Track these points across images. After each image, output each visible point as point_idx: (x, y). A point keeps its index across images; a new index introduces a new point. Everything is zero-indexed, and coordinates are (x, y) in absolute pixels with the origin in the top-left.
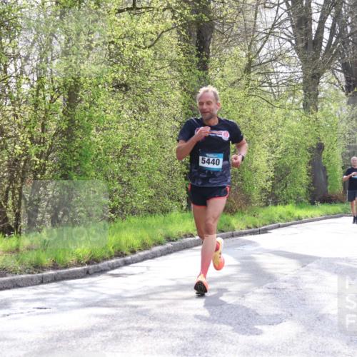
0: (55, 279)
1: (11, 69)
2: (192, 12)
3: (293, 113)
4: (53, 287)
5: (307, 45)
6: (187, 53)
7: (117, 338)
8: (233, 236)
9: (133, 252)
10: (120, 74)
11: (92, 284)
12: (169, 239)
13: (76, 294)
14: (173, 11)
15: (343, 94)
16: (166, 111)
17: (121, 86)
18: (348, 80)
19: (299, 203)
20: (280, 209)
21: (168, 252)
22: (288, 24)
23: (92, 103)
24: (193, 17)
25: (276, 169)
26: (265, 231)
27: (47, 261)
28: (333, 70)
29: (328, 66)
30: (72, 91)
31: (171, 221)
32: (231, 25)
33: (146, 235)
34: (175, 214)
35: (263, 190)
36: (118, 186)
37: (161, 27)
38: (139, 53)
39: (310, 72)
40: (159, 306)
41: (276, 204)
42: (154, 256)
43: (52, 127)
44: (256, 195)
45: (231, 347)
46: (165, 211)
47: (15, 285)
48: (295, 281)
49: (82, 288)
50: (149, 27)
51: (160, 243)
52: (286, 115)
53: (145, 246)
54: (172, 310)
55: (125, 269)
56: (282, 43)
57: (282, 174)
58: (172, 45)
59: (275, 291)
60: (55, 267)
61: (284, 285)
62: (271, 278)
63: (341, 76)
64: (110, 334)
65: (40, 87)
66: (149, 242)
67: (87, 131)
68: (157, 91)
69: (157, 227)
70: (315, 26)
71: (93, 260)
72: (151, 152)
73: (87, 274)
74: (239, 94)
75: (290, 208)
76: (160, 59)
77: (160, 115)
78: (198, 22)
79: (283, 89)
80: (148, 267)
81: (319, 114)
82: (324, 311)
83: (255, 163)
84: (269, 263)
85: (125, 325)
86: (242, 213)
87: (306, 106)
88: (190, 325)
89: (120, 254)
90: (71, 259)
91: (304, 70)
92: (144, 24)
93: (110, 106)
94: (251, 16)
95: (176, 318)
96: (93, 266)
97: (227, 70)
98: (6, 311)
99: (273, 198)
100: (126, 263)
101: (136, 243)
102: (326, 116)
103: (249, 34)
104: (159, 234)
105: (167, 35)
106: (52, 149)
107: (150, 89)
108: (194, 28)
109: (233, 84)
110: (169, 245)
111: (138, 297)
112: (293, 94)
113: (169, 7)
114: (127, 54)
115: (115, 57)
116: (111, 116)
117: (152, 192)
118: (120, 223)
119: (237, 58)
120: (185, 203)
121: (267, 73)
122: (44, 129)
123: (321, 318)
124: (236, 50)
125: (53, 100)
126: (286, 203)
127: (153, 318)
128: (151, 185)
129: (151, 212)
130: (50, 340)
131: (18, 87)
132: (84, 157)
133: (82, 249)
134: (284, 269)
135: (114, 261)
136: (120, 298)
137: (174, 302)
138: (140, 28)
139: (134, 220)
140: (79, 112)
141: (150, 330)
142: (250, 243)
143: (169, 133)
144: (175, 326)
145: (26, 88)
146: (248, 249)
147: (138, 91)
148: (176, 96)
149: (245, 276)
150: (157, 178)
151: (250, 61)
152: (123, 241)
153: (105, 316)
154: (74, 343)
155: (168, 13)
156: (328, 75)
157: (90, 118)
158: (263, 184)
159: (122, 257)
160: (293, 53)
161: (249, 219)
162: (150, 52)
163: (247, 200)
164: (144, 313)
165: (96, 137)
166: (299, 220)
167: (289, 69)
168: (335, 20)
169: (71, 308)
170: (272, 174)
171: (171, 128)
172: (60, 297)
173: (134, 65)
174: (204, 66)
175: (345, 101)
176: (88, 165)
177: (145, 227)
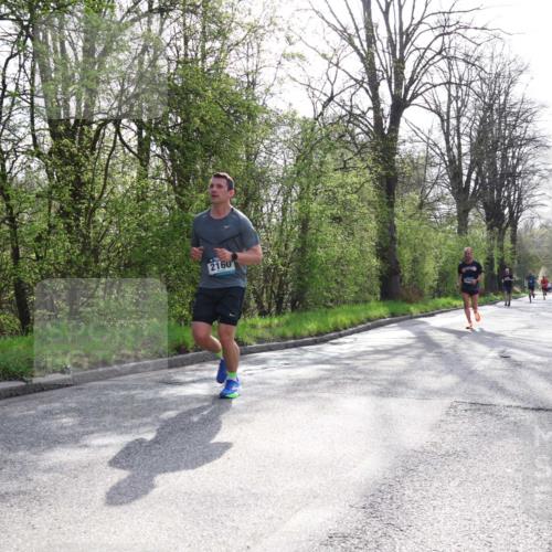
0: (295, 346)
1: (265, 210)
2: (383, 169)
3: (451, 236)
4: (294, 351)
5: (459, 190)
6: (380, 196)
7: (336, 384)
8: (411, 318)
9: (345, 329)
10: (336, 211)
11: (319, 349)
12: (369, 320)
13: (309, 355)
14: (370, 169)
15: (484, 223)
16: (366, 235)
17: (337, 219)
18: (487, 214)
19: (455, 297)
20: (443, 301)
21: (368, 329)
22: (447, 177)
23: (318, 230)
24: (384, 173)
25: (440, 274)
26: (433, 315)
27: (289, 334)
28: (477, 208)
29: (474, 204)
30: (304, 223)
31: (370, 308)
32: (409, 177)
33: (353, 317)
34: (373, 304)
35: (431, 287)
36: (335, 285)
37: (363, 180)
38: (348, 197)
39: (462, 209)
40: (365, 364)
41: (439, 296)
42: (359, 331)
43: (292, 246)
44: (426, 291)
45: (413, 391)
46: (366, 302)
47: (270, 349)
48: (454, 348)
49: (311, 352)
50: (355, 179)
51: (363, 323)
52: (446, 238)
53: (353, 325)
54: (372, 367)
55: (341, 340)
56: (443, 189)
57: (444, 276)
58: (370, 191)
59: (441, 355)
60: (294, 338)
61: (446, 351)
62: (437, 346)
63: (482, 211)
64: (332, 382)
65: (284, 220)
66: (356, 321)
67: (314, 249)
68: (361, 222)
69: (361, 312)
70: (465, 178)
71: (319, 334)
72: (356, 262)
73: (315, 343)
74: (415, 224)
75: (449, 299)
76: (362, 201)
77: (362, 237)
78: (387, 176)
79: (444, 220)
80: (356, 339)
81: (468, 237)
82: (473, 368)
83: (426, 270)
84: (437, 336)
85: (342, 376)
86: (417, 303)
87: (460, 232)
88: (385, 377)
89: (337, 330)
90: (306, 333)
91: (458, 207)
92: (352, 178)
93: (329, 232)
94: (422, 172)
95: (375, 372)
96: (320, 338)
97: (407, 207)
98: (264, 366)
99: (438, 292)
100: (341, 336)
101: (347, 322)
102: (473, 239)
103: (421, 183)
104: (363, 316)
105: (366, 185)
106: (291, 261)
107: (356, 221)
108: (385, 180)
109: (410, 217)
110: (369, 324)
111: (349, 358)
112: (451, 223)
113: (368, 167)
114: (340, 197)
115: (332, 200)
116: (329, 238)
117: (357, 289)
118: (337, 309)
119: (414, 200)
120: (379, 296)
121: (433, 209)
122: (286, 247)
123: (472, 372)
124: (412, 194)
125: (292, 229)
126: (446, 296)
127: (360, 372)
128: (356, 284)
129: (356, 302)
130: (293, 385)
131: (269, 221)
132: (313, 265)
133: (312, 326)
134: (447, 340)
135: (332, 334)
136: (337, 358)
137: (374, 362)
138: (349, 180)
139: (345, 307)
140: (309, 237)
141: (358, 380)
142: (423, 323)
143: (368, 250)
144: (375, 377)
145: (274, 220)
146: (422, 327)
147: (348, 222)
148: (373, 225)
149: (420, 345)
150: (361, 279)
151: (422, 202)
152: (339, 320)
153: (329, 370)
154: (308, 387)
155: (367, 171)
156: (474, 210)
157: (317, 240)
158: (431, 283)
159: (339, 332)
160: (450, 196)
161: (422, 306)
162: (355, 196)
163: (421, 294)
164: (354, 369)
165: (320, 253)
166: (456, 308)
167: (448, 208)
168: (478, 174)
169: (306, 364)
170: (437, 277)
171: (369, 246)
172: (298, 357)
173: (345, 204)
174: (391, 205)
175: (485, 228)
176: (315, 271)
177: (353, 312)
